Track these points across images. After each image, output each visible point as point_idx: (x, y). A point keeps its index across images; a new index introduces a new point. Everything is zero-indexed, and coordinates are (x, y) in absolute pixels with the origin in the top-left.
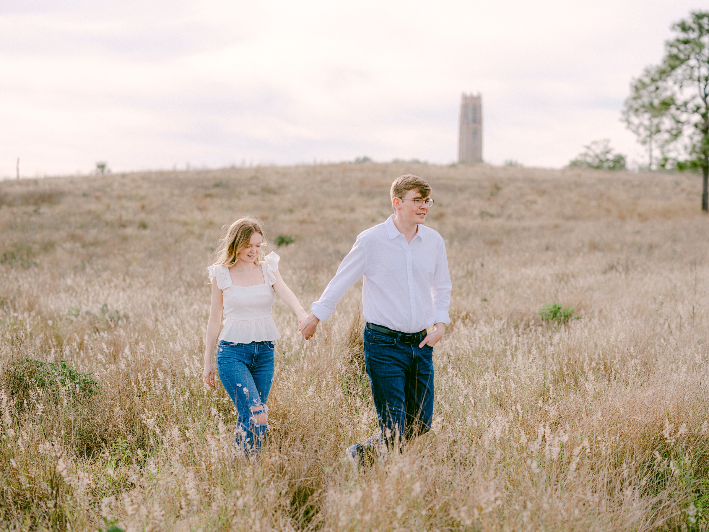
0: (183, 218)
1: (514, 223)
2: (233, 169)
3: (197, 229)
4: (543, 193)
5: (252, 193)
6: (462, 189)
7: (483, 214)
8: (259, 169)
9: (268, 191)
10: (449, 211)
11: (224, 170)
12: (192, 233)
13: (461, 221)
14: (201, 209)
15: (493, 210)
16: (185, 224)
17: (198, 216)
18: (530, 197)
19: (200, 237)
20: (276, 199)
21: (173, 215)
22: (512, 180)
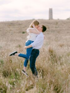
0: (6, 29)
1: (61, 29)
2: (13, 21)
3: (9, 31)
4: (65, 24)
5: (17, 25)
6: (51, 23)
7: (56, 27)
8: (18, 21)
9: (20, 24)
10: (50, 27)
11: (12, 21)
12: (8, 32)
13: (52, 29)
14: (9, 28)
15: (57, 27)
16: (7, 30)
17: (9, 29)
18: (63, 24)
19: (9, 32)
20: (21, 26)
21: (5, 29)
22: (59, 22)
